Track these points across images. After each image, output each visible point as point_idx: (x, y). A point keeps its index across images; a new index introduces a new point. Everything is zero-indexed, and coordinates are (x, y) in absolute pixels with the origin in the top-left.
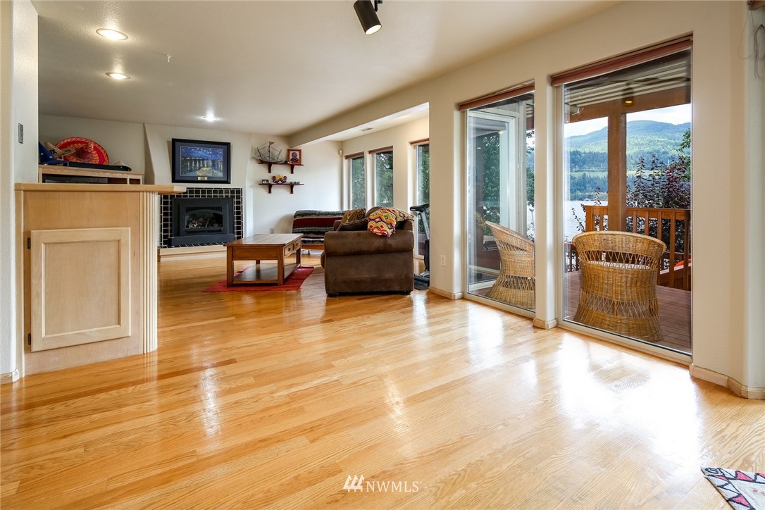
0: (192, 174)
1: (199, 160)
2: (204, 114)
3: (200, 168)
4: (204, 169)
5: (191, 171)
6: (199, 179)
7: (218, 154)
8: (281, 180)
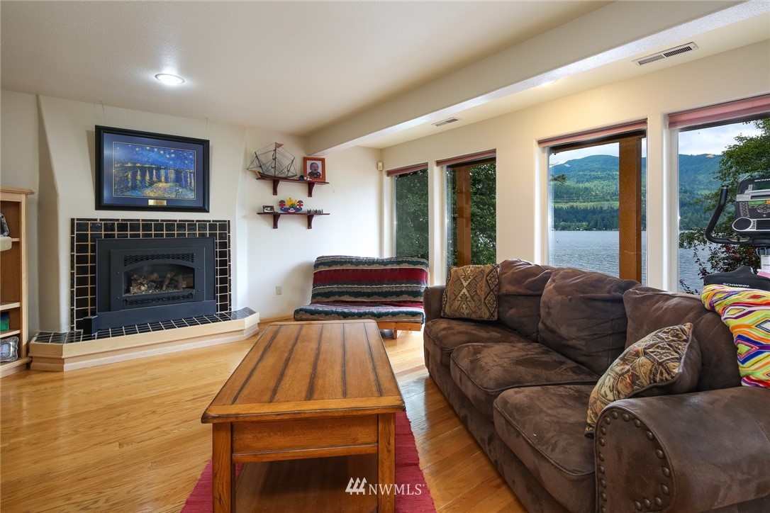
0: (135, 194)
1: (151, 170)
3: (152, 184)
4: (161, 185)
5: (134, 188)
6: (151, 203)
7: (186, 158)
8: (292, 206)
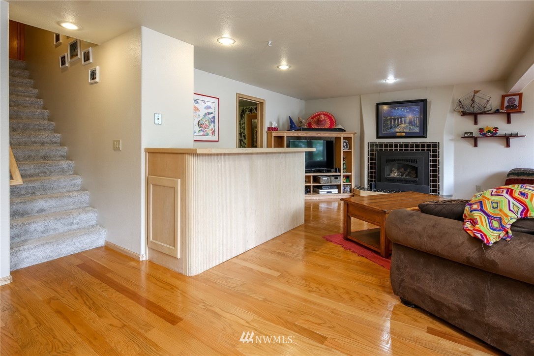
0: (392, 131)
1: (398, 119)
2: (385, 77)
3: (398, 126)
4: (402, 125)
5: (391, 128)
6: (397, 134)
7: (415, 111)
8: (490, 131)
